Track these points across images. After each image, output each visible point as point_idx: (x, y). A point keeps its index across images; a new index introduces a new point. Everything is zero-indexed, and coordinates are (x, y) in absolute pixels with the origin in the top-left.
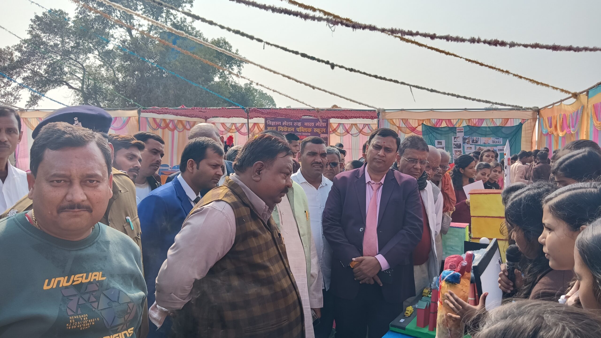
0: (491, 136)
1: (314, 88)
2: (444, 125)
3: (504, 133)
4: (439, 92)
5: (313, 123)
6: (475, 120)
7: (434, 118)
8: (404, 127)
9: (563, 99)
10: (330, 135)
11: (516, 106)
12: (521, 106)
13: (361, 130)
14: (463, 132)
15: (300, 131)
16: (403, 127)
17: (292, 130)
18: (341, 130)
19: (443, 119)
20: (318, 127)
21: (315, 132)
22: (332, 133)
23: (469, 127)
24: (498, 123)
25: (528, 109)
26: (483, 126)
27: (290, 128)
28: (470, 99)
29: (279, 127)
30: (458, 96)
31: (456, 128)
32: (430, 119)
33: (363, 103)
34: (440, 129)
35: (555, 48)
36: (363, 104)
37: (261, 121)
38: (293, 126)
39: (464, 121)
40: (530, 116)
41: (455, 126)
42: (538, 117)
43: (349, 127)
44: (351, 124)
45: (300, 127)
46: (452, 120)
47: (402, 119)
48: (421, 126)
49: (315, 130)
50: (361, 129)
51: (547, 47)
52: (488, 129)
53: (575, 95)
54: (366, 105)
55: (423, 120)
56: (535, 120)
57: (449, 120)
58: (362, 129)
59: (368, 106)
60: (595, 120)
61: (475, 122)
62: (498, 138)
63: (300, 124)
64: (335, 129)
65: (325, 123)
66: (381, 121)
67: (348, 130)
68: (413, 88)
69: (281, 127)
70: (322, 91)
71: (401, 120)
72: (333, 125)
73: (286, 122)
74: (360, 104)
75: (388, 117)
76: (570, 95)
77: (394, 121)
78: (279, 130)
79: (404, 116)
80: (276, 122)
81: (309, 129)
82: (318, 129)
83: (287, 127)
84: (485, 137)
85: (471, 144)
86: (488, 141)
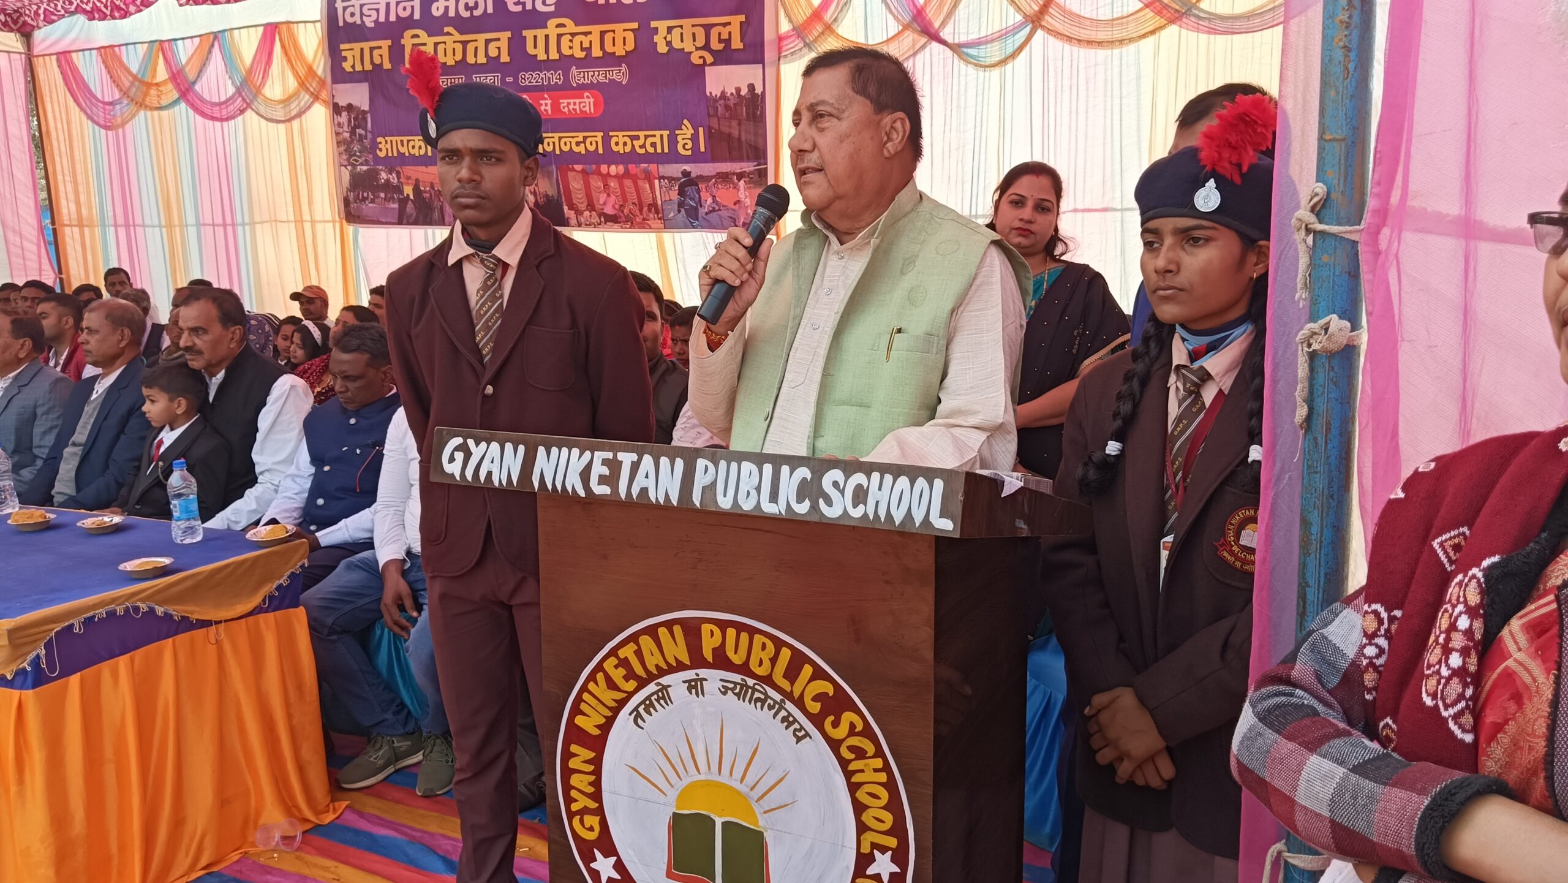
13: (1047, 3)
15: (554, 55)
17: (493, 53)
27: (482, 37)
38: (500, 17)
45: (552, 23)
49: (666, 35)
64: (817, 15)
69: (423, 36)
81: (619, 27)
82: (687, 23)
83: (461, 33)
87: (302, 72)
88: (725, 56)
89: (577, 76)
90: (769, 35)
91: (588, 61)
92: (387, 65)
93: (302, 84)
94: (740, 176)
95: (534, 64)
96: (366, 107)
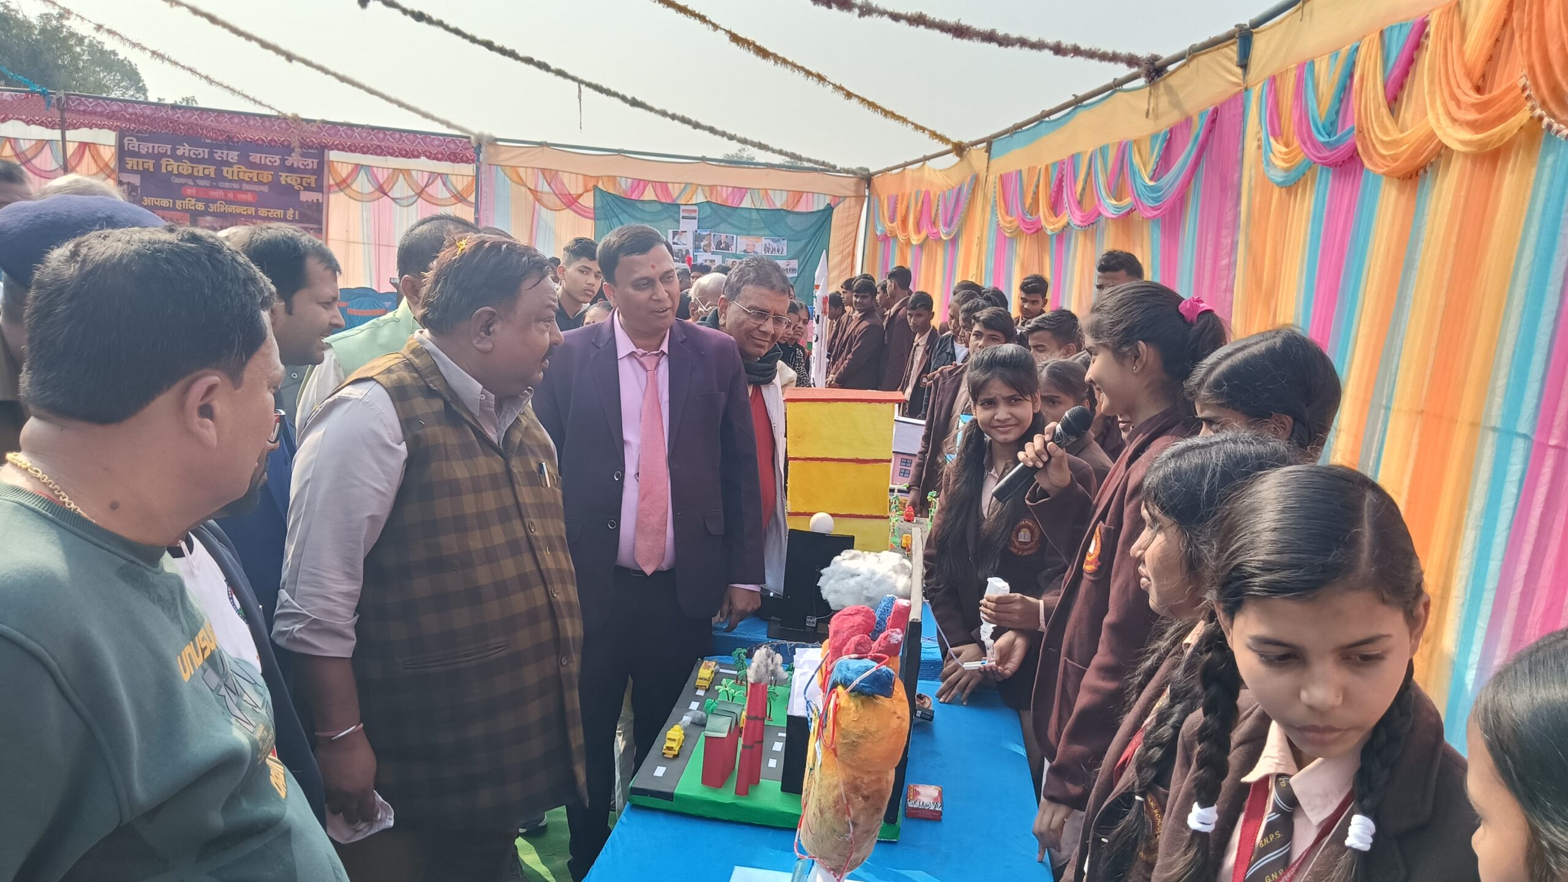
0: (762, 233)
1: (290, 57)
2: (649, 195)
3: (792, 229)
4: (651, 109)
5: (277, 158)
6: (724, 188)
7: (625, 175)
8: (549, 194)
9: (928, 154)
10: (332, 197)
11: (823, 164)
12: (832, 163)
13: (423, 190)
14: (694, 218)
15: (236, 178)
16: (545, 193)
17: (206, 172)
18: (362, 183)
19: (649, 181)
20: (291, 170)
21: (283, 182)
22: (335, 192)
23: (711, 208)
24: (779, 201)
25: (847, 171)
26: (743, 205)
27: (201, 167)
28: (723, 134)
29: (164, 162)
30: (697, 126)
31: (679, 205)
32: (615, 177)
33: (436, 115)
34: (640, 206)
35: (960, 31)
36: (433, 118)
37: (106, 139)
38: (211, 161)
39: (700, 188)
40: (849, 190)
41: (678, 202)
42: (867, 194)
43: (386, 176)
44: (394, 169)
45: (235, 166)
46: (670, 186)
47: (543, 170)
48: (591, 194)
49: (285, 178)
50: (423, 186)
51: (943, 27)
52: (755, 215)
53: (960, 149)
54: (442, 122)
55: (598, 178)
56: (860, 198)
57: (664, 185)
58: (426, 187)
59: (449, 125)
60: (1002, 211)
61: (724, 196)
62: (778, 240)
63: (233, 156)
64: (344, 181)
65: (316, 161)
66: (483, 168)
67: (385, 187)
68: (587, 88)
69: (172, 162)
70: (313, 70)
71: (540, 174)
72: (339, 167)
73: (187, 147)
74: (426, 115)
75: (503, 158)
76: (949, 147)
77: (522, 171)
78: (164, 170)
79: (547, 161)
80: (156, 145)
81: (266, 173)
82: (294, 175)
83: (191, 163)
84: (748, 235)
85: (713, 253)
86: (754, 246)
87: (102, 165)
88: (308, 188)
89: (245, 186)
90: (325, 184)
91: (251, 182)
92: (151, 169)
93: (101, 169)
94: (311, 229)
95: (225, 179)
96: (138, 184)
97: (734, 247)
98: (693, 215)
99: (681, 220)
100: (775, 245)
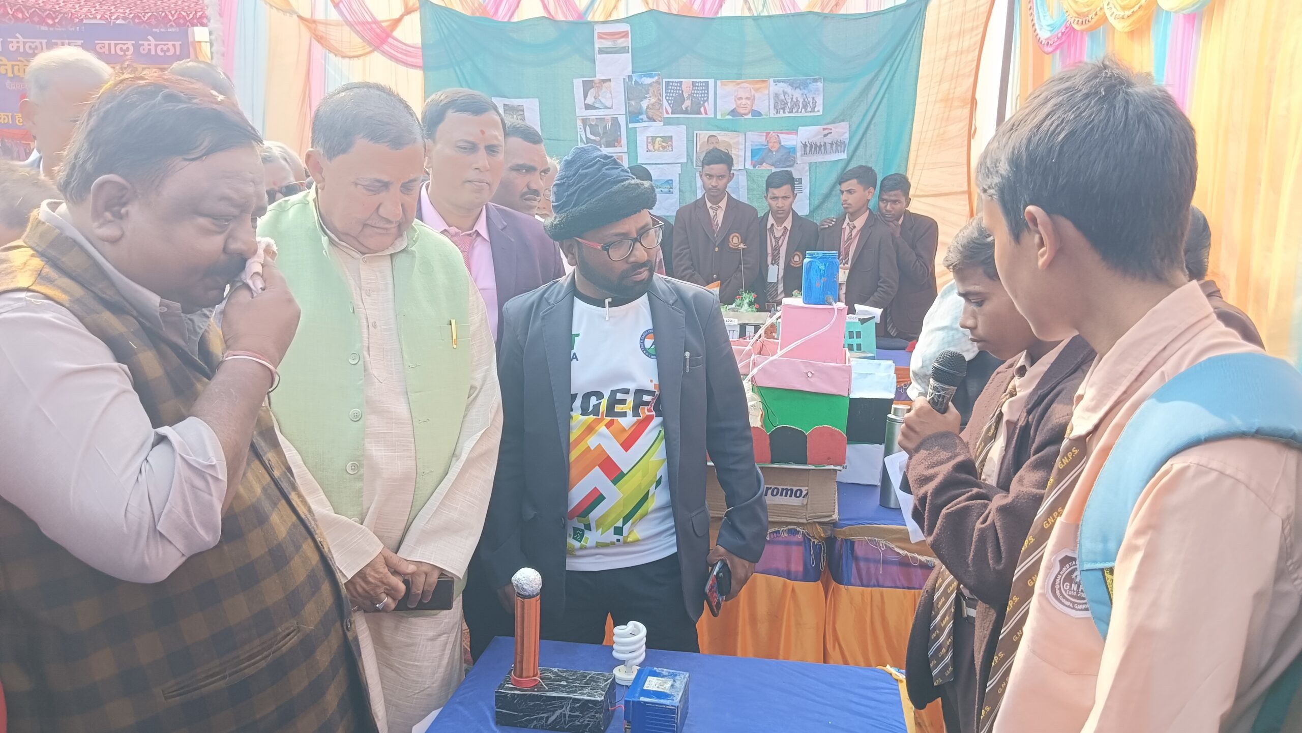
0: (769, 69)
2: (531, 9)
3: (832, 57)
5: (130, 43)
16: (331, 24)
23: (658, 24)
26: (725, 12)
31: (591, 26)
41: (588, 20)
48: (417, 16)
52: (750, 33)
62: (805, 83)
73: (21, 39)
84: (740, 76)
85: (668, 122)
86: (752, 99)
97: (709, 106)
98: (622, 43)
99: (598, 57)
100: (797, 94)
